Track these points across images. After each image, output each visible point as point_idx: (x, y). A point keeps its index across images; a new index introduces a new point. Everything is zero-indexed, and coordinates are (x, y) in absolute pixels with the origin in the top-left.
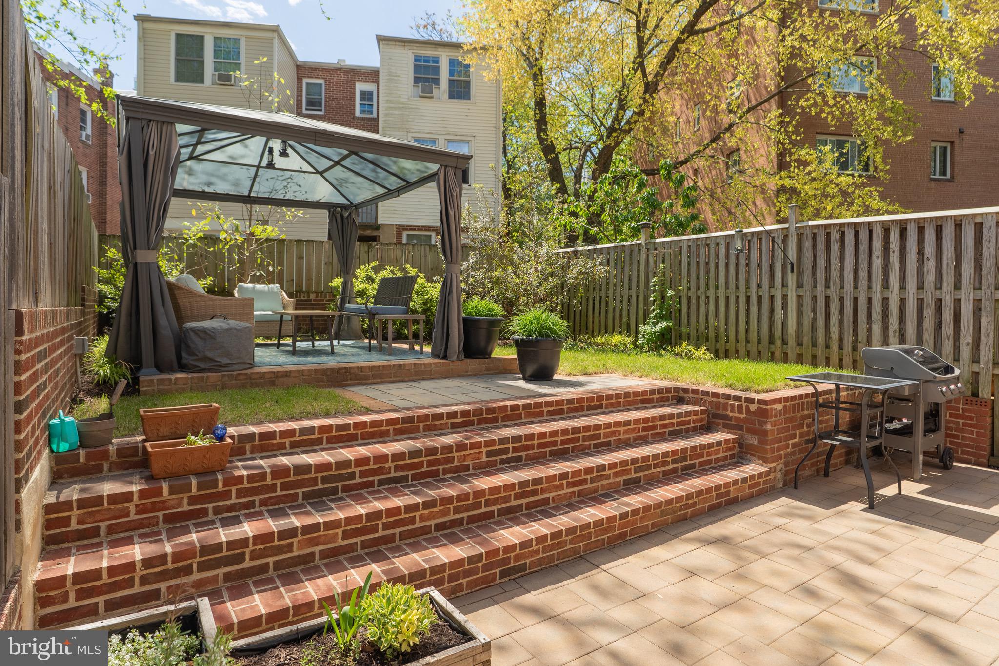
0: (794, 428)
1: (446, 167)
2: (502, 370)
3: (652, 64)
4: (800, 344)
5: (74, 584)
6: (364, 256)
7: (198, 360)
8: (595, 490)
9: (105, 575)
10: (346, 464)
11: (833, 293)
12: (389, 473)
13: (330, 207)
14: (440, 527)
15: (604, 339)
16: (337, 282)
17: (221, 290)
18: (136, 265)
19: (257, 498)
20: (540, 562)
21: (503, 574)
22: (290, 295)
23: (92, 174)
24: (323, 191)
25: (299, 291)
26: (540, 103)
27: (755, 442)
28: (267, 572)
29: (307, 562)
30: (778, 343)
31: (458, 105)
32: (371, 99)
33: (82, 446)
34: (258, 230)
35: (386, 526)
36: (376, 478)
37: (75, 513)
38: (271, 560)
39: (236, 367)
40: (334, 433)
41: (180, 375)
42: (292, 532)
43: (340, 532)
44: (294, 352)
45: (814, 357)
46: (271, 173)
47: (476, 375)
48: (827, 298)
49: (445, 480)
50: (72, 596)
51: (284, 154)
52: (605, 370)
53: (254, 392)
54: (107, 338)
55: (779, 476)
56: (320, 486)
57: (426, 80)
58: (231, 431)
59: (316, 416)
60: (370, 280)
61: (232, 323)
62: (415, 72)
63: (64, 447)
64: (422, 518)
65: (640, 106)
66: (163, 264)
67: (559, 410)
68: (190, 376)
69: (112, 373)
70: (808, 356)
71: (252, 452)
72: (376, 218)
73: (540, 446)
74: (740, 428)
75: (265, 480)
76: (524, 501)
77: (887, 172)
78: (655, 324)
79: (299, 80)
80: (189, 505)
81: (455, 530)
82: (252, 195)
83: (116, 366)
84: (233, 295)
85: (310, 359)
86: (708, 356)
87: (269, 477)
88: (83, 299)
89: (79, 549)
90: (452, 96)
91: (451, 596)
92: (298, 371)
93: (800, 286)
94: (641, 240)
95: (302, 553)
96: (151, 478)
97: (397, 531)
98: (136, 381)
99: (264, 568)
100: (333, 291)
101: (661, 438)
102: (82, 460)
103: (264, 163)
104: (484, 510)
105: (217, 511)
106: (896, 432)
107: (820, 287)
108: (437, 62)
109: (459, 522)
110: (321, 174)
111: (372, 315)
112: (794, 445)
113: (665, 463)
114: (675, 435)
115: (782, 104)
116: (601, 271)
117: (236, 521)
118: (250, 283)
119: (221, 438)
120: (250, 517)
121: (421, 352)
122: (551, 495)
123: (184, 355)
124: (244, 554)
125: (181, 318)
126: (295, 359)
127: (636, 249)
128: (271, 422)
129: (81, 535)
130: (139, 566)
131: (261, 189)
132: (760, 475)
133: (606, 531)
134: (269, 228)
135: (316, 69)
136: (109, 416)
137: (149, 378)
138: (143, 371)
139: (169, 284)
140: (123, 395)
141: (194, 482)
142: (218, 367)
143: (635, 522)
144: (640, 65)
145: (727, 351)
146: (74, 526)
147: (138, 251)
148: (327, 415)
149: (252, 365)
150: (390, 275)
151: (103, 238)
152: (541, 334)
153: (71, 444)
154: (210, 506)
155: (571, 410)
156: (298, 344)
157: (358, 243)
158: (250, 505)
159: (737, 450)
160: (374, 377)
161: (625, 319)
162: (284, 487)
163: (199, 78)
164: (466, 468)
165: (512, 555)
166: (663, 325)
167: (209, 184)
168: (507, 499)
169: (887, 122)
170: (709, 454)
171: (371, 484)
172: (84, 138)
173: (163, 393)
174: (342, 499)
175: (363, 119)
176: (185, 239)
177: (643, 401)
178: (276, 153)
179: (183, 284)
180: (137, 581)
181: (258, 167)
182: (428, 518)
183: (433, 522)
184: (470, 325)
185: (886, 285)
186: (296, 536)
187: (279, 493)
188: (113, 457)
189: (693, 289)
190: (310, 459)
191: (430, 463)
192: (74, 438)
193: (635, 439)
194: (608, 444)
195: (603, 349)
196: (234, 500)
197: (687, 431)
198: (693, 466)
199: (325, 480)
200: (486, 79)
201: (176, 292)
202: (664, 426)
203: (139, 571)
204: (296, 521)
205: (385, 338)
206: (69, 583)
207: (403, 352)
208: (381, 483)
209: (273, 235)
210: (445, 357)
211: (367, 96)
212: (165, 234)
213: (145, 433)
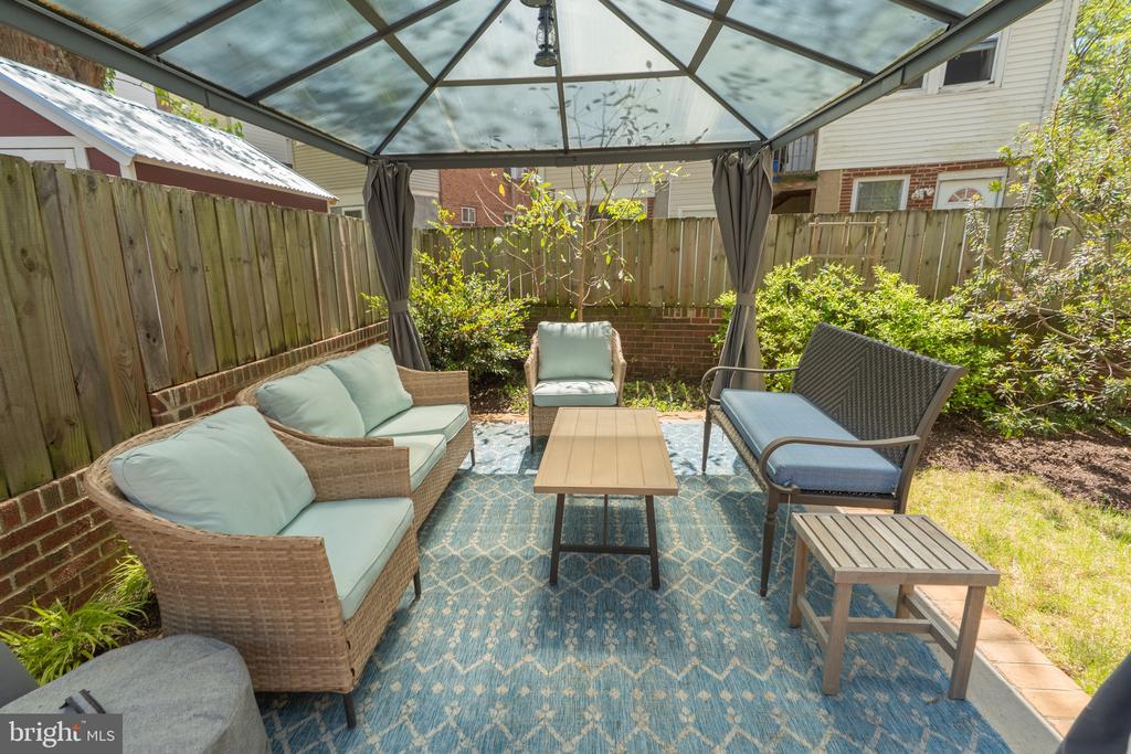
6: (785, 242)
13: (715, 152)
72: (813, 162)
82: (573, 146)
110: (689, 71)
157: (773, 218)
167: (495, 133)
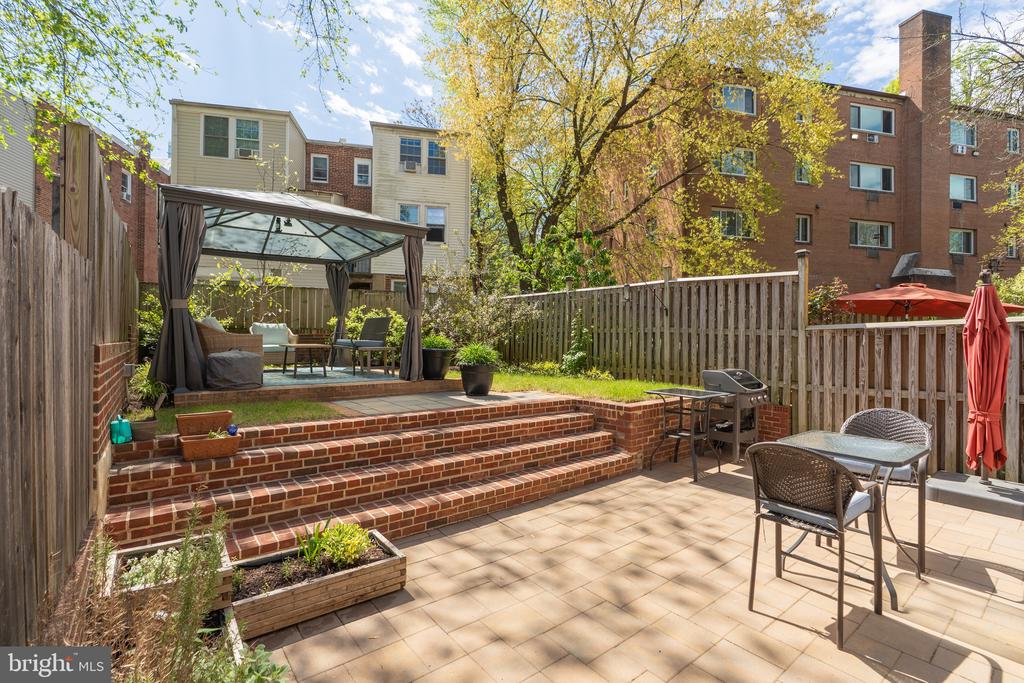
0: (651, 428)
1: (410, 237)
2: (452, 388)
3: (586, 151)
4: (672, 369)
5: (131, 527)
6: (355, 300)
7: (221, 381)
8: (504, 471)
9: (151, 522)
10: (323, 452)
11: (693, 331)
12: (354, 458)
13: (327, 263)
14: (387, 494)
15: (539, 366)
16: (333, 321)
17: (239, 328)
18: (171, 310)
19: (258, 475)
20: (457, 518)
21: (430, 525)
22: (295, 332)
23: (131, 228)
24: (321, 250)
25: (304, 328)
26: (502, 178)
27: (623, 438)
28: (264, 522)
29: (293, 517)
30: (658, 367)
31: (436, 179)
32: (367, 172)
33: (134, 439)
34: (270, 279)
35: (348, 493)
36: (344, 462)
37: (130, 484)
38: (266, 515)
39: (247, 386)
40: (316, 431)
41: (204, 393)
42: (281, 496)
43: (315, 496)
44: (295, 376)
45: (681, 378)
46: (280, 236)
47: (431, 392)
48: (690, 334)
49: (394, 464)
50: (129, 535)
51: (288, 224)
52: (531, 388)
53: (260, 405)
54: (148, 366)
55: (640, 461)
56: (304, 467)
57: (410, 158)
58: (240, 430)
59: (304, 420)
60: (359, 319)
61: (245, 353)
62: (402, 151)
63: (121, 440)
64: (375, 488)
65: (577, 184)
66: (193, 308)
67: (483, 416)
68: (213, 393)
69: (153, 391)
70: (677, 377)
71: (256, 445)
72: (370, 269)
73: (465, 440)
74: (614, 428)
75: (264, 462)
76: (450, 478)
77: (763, 237)
78: (574, 354)
79: (308, 155)
80: (210, 479)
81: (399, 497)
82: (265, 253)
83: (156, 386)
84: (249, 332)
85: (307, 381)
86: (611, 377)
87: (267, 460)
88: (130, 336)
89: (132, 507)
90: (431, 171)
91: (391, 538)
92: (295, 390)
93: (671, 326)
94: (566, 290)
95: (288, 510)
96: (184, 461)
97: (356, 496)
98: (171, 397)
99: (262, 520)
100: (330, 328)
101: (558, 435)
102: (134, 449)
103: (274, 229)
104: (420, 483)
105: (230, 483)
106: (723, 430)
107: (685, 326)
108: (419, 144)
109: (402, 491)
110: (319, 237)
111: (356, 347)
112: (651, 440)
113: (556, 453)
114: (568, 433)
115: (685, 184)
116: (536, 313)
117: (243, 490)
118: (264, 321)
119: (234, 434)
120: (253, 487)
121: (393, 375)
122: (470, 474)
123: (209, 378)
124: (248, 510)
125: (206, 350)
126: (295, 381)
127: (562, 296)
128: (270, 424)
129: (134, 498)
130: (175, 516)
131: (273, 248)
132: (624, 460)
133: (506, 497)
134: (280, 279)
135: (321, 146)
136: (154, 418)
137: (181, 395)
138: (177, 390)
139: (197, 324)
140: (161, 407)
141: (214, 464)
142: (234, 387)
143: (528, 492)
144: (577, 154)
145: (624, 374)
146: (129, 492)
147: (174, 301)
148: (313, 419)
149: (261, 384)
150: (374, 316)
151: (144, 286)
152: (478, 361)
153: (126, 438)
154: (225, 480)
155: (493, 416)
156: (298, 370)
157: (350, 290)
158: (254, 479)
159: (612, 443)
160: (354, 393)
161: (554, 350)
162: (278, 467)
163: (224, 153)
164: (411, 456)
165: (436, 512)
166: (580, 354)
168: (437, 476)
169: (760, 199)
170: (590, 446)
171: (341, 466)
172: (125, 198)
173: (191, 406)
174: (319, 476)
175: (360, 188)
176: (212, 287)
177: (548, 410)
178: (282, 223)
179: (208, 324)
180: (173, 526)
181: (269, 232)
182: (380, 488)
183: (383, 491)
184: (428, 355)
185: (726, 326)
186: (284, 498)
187: (274, 471)
188: (156, 447)
189: (602, 328)
190: (297, 449)
191: (384, 452)
192: (128, 433)
193: (539, 436)
194: (518, 439)
195: (536, 373)
196: (242, 476)
197: (578, 431)
198: (577, 455)
199: (307, 463)
200: (457, 159)
201: (203, 330)
202: (561, 427)
203: (175, 520)
204: (285, 489)
205: (365, 365)
206: (127, 526)
207: (379, 376)
208: (348, 465)
209: (283, 283)
210: (409, 379)
211: (363, 169)
212: (195, 282)
213: (179, 431)
